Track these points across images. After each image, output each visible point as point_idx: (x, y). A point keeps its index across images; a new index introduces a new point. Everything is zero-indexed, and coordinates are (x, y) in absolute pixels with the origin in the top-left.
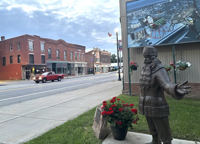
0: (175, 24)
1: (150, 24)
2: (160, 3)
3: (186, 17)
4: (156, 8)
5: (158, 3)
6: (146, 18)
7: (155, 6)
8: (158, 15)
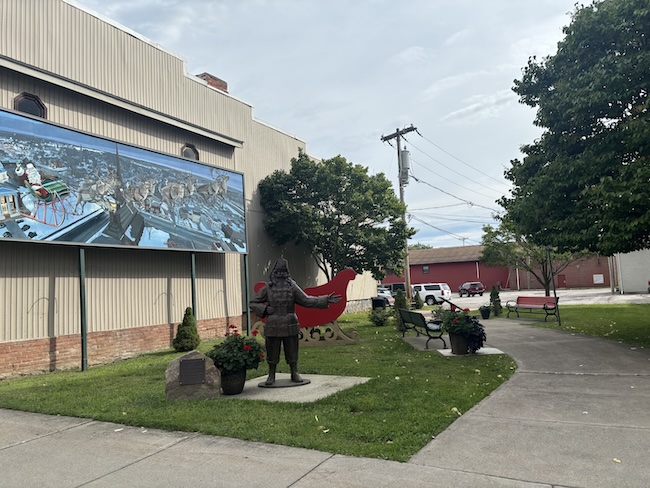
0: (85, 202)
1: (32, 184)
2: (57, 143)
4: (48, 152)
5: (53, 142)
7: (46, 146)
8: (51, 168)
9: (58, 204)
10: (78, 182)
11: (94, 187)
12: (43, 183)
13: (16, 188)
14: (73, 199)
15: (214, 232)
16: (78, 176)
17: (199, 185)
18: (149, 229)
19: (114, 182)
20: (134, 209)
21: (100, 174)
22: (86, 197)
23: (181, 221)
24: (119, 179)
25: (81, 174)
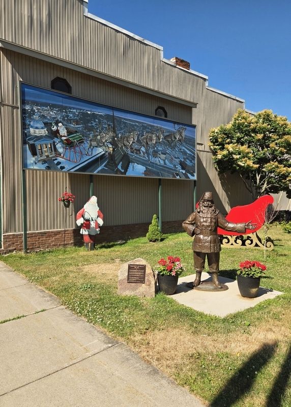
0: (94, 147)
1: (61, 136)
2: (77, 109)
3: (106, 141)
4: (71, 115)
5: (74, 108)
6: (57, 124)
7: (70, 111)
8: (73, 126)
9: (77, 149)
10: (89, 134)
11: (99, 137)
12: (68, 135)
13: (52, 139)
14: (86, 145)
15: (175, 166)
16: (90, 130)
17: (165, 134)
18: (133, 164)
19: (111, 134)
20: (123, 151)
21: (102, 129)
22: (94, 143)
23: (153, 159)
24: (114, 132)
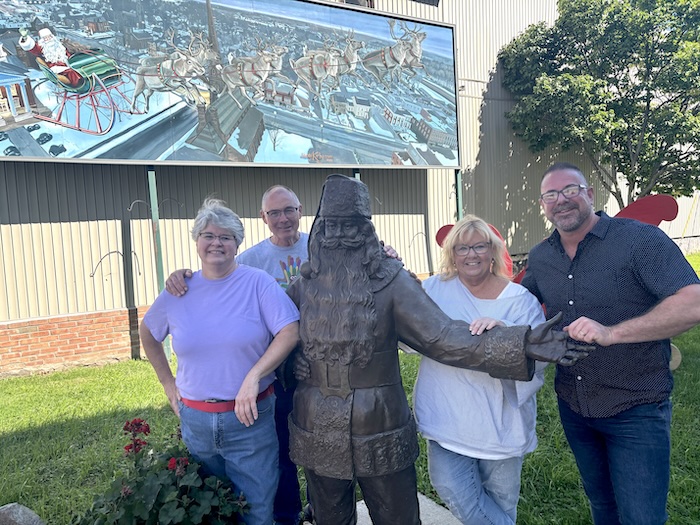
0: (152, 91)
1: (50, 64)
4: (79, 6)
9: (102, 97)
10: (137, 56)
11: (167, 65)
12: (70, 62)
13: (22, 72)
15: (397, 134)
16: (136, 46)
17: (366, 51)
18: (273, 132)
19: (204, 54)
20: (243, 99)
21: (176, 41)
22: (153, 81)
23: (332, 117)
24: (213, 47)
25: (141, 43)
